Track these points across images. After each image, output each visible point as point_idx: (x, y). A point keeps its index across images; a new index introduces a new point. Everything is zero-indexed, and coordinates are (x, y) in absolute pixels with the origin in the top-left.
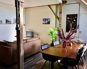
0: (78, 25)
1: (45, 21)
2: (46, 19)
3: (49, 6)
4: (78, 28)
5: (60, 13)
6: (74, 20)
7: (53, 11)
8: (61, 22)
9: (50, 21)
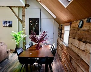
0: (40, 28)
1: (5, 23)
2: (7, 21)
3: (10, 7)
4: (40, 31)
5: (23, 16)
6: (37, 24)
7: (15, 13)
8: (24, 25)
9: (12, 24)
